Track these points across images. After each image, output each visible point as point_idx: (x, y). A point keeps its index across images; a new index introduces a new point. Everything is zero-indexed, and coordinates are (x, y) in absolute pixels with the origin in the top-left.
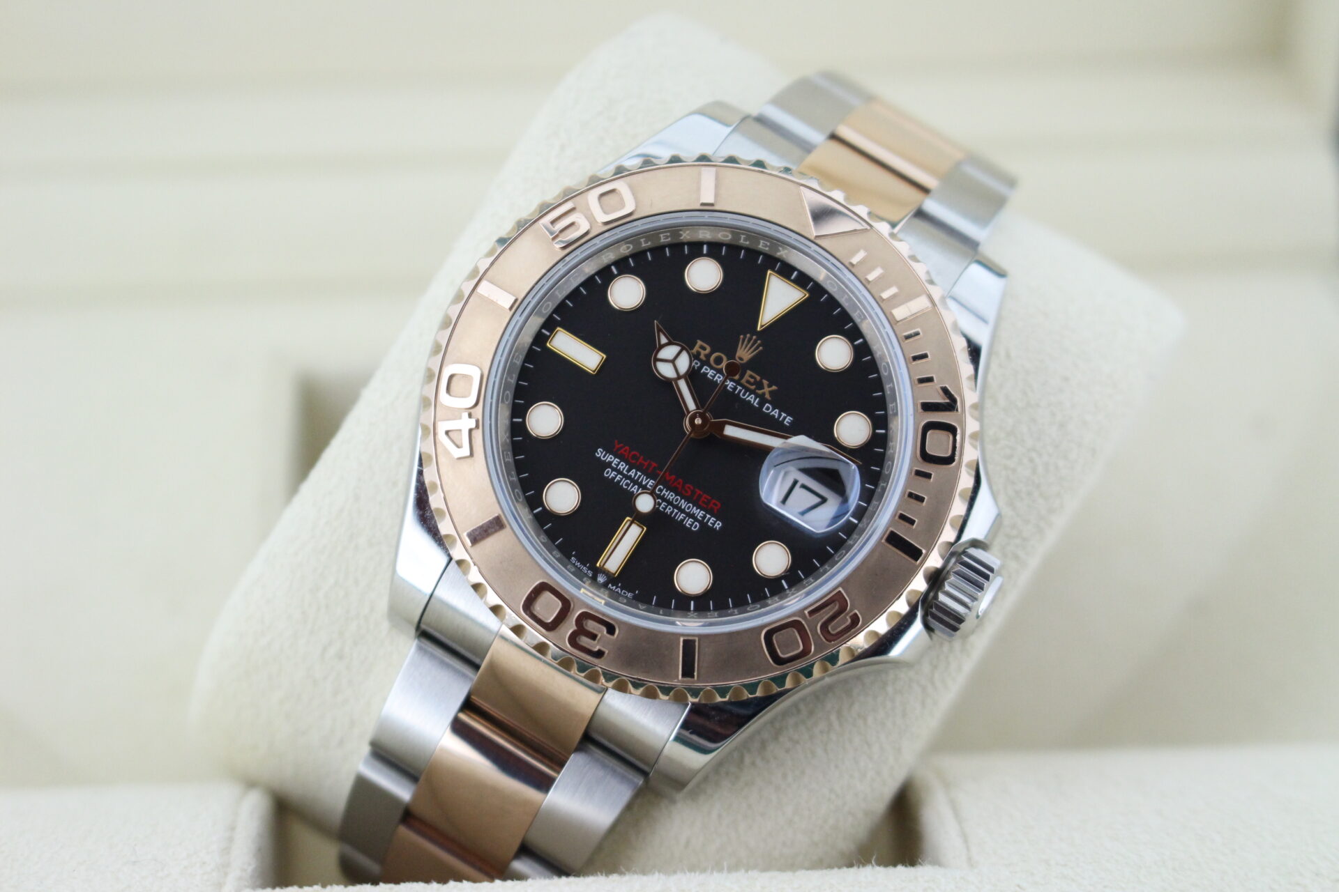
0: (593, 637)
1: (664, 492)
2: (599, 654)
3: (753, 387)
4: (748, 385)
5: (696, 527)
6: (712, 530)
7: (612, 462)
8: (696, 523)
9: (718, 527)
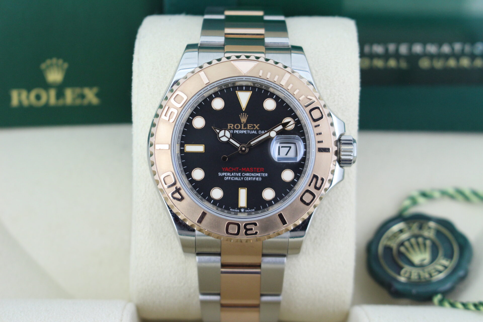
0: (252, 229)
1: (245, 174)
2: (256, 233)
3: (252, 128)
4: (250, 129)
5: (260, 179)
6: (265, 177)
7: (225, 175)
8: (260, 178)
9: (267, 175)
